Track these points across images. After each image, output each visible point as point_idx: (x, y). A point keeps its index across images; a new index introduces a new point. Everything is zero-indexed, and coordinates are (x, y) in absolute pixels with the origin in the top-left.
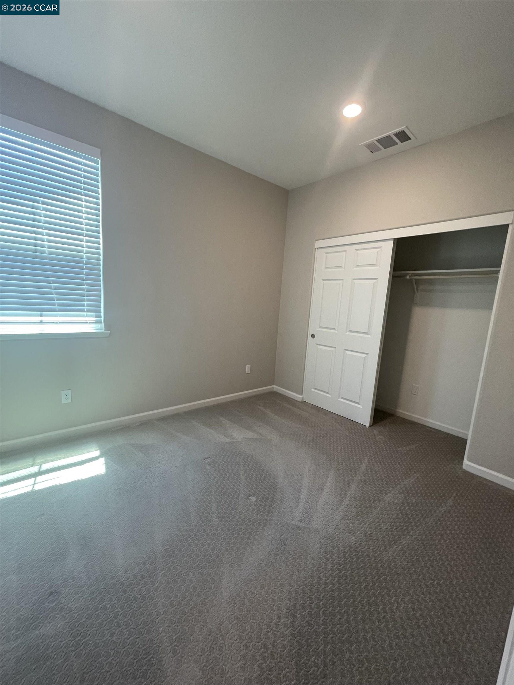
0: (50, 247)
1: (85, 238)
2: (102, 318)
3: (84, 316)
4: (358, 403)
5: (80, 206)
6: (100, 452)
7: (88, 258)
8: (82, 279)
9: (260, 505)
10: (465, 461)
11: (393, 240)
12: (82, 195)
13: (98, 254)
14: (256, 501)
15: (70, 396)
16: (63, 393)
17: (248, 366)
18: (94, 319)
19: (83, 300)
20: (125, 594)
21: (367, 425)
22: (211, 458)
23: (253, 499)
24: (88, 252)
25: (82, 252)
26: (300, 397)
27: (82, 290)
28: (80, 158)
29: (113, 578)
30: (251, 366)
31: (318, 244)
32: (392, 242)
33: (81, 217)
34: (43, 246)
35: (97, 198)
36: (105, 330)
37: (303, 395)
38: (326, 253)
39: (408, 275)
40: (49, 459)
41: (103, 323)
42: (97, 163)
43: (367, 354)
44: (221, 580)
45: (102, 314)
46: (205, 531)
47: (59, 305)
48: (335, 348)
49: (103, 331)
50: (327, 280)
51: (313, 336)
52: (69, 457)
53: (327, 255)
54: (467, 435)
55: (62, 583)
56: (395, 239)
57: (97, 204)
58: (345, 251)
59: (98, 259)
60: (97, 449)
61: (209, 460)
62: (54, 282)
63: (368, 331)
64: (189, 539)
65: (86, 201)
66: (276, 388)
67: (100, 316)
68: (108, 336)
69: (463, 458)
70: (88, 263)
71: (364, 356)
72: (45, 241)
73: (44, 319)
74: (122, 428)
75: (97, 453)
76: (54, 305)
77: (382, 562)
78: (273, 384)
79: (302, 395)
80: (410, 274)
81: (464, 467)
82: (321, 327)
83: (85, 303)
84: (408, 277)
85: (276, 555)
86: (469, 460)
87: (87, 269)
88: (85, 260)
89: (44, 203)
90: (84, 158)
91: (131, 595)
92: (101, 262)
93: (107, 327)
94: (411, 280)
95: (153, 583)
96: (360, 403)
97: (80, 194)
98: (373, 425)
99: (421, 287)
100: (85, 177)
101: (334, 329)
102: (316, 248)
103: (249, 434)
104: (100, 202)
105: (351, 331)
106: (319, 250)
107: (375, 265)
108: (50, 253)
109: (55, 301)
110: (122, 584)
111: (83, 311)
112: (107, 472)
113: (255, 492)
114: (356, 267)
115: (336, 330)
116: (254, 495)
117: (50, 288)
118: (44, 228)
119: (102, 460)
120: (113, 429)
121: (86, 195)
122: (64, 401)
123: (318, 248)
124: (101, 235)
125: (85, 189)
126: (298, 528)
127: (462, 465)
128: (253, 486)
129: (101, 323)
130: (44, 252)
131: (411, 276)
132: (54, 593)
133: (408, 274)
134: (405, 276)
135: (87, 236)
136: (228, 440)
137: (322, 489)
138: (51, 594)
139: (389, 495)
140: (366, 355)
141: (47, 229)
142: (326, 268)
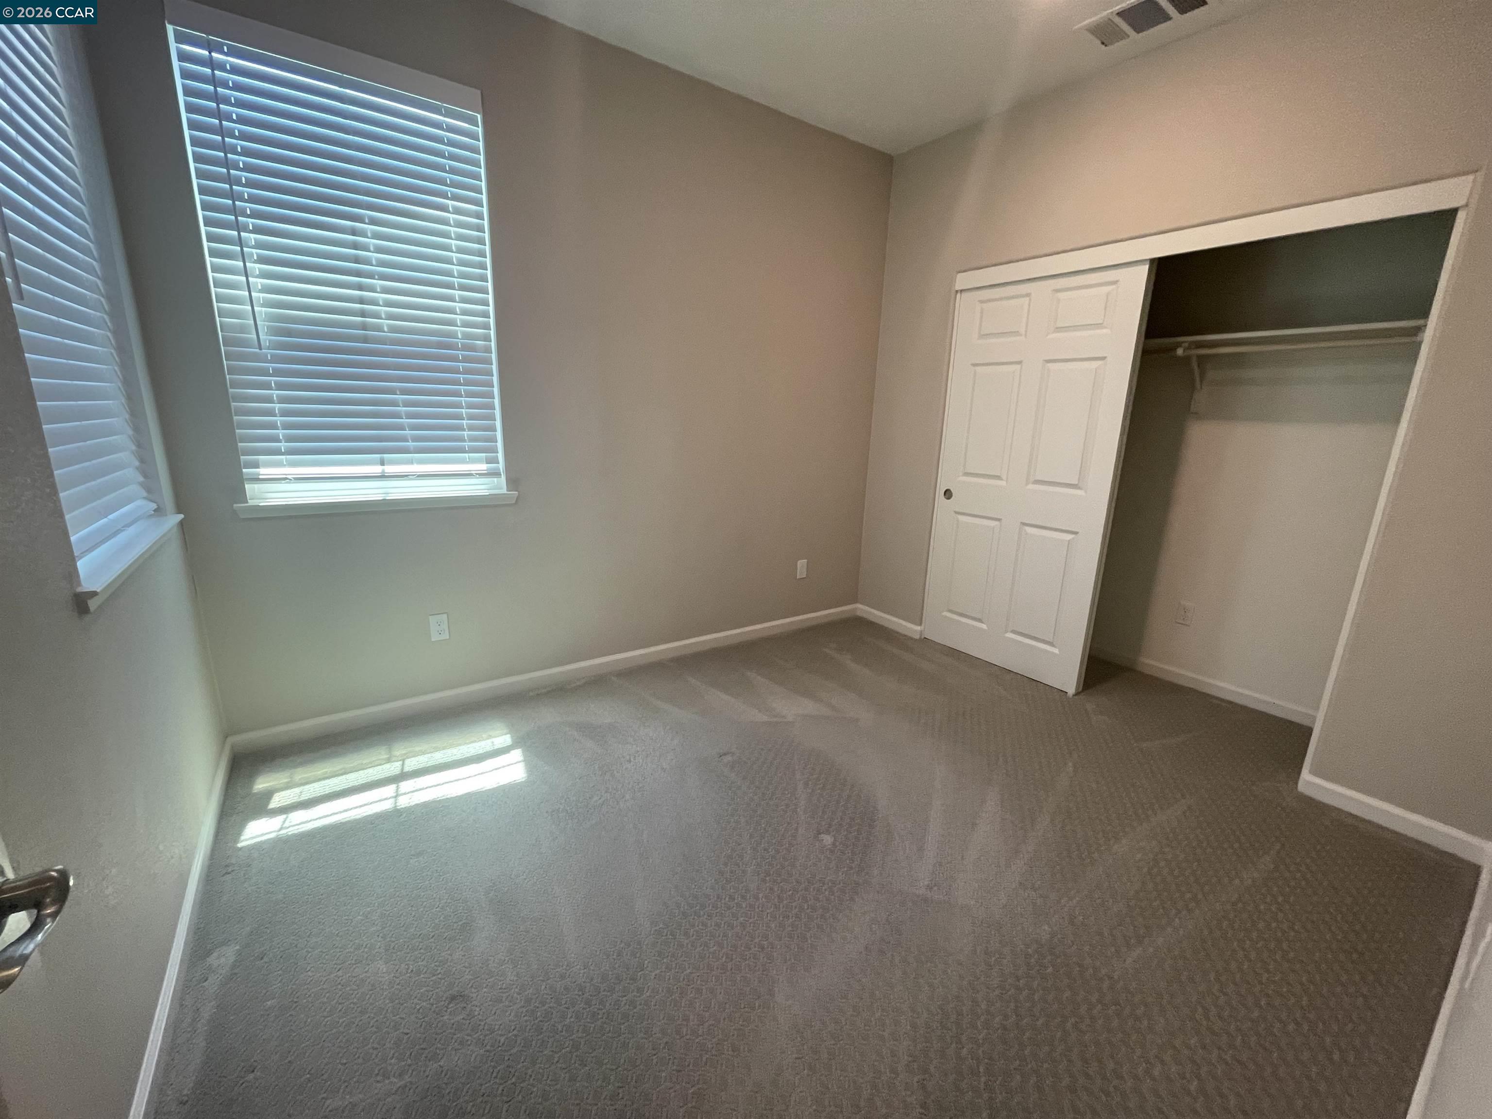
0: (391, 317)
1: (457, 293)
2: (501, 465)
3: (463, 461)
4: (1051, 644)
5: (445, 222)
6: (512, 737)
7: (466, 336)
8: (457, 383)
9: (843, 853)
10: (1306, 775)
11: (1148, 262)
12: (448, 198)
13: (487, 327)
14: (834, 844)
15: (445, 626)
16: (432, 620)
17: (802, 564)
18: (483, 467)
19: (460, 428)
20: (590, 1006)
21: (1071, 690)
22: (733, 754)
23: (828, 839)
24: (466, 324)
25: (452, 323)
26: (916, 631)
27: (458, 406)
28: (441, 114)
29: (562, 977)
30: (808, 562)
31: (963, 281)
32: (1146, 267)
33: (447, 248)
34: (377, 316)
35: (479, 203)
36: (507, 491)
37: (923, 625)
38: (982, 302)
39: (1181, 346)
40: (417, 749)
41: (502, 476)
42: (473, 121)
43: (1076, 533)
44: (771, 992)
45: (500, 456)
46: (732, 898)
47: (416, 439)
48: (999, 520)
49: (504, 491)
50: (983, 365)
51: (948, 494)
52: (451, 746)
53: (984, 305)
54: (1314, 718)
55: (470, 980)
56: (1152, 261)
57: (480, 216)
58: (1028, 295)
59: (487, 338)
60: (505, 731)
61: (729, 758)
62: (404, 392)
63: (1079, 482)
64: (702, 913)
65: (457, 211)
66: (863, 610)
67: (495, 461)
68: (514, 502)
69: (1301, 768)
70: (465, 348)
71: (1068, 539)
72: (381, 303)
73: (389, 469)
74: (549, 692)
75: (505, 740)
76: (404, 439)
77: (1111, 978)
78: (855, 600)
79: (920, 624)
80: (1186, 345)
81: (1301, 787)
82: (967, 474)
83: (465, 433)
84: (1180, 352)
85: (882, 952)
86: (1314, 772)
87: (466, 360)
88: (460, 342)
89: (373, 222)
90: (449, 114)
91: (602, 1009)
92: (493, 344)
93: (513, 482)
94: (1187, 359)
95: (640, 990)
96: (1054, 643)
97: (444, 195)
98: (1083, 690)
99: (1211, 374)
100: (452, 157)
101: (998, 478)
102: (957, 291)
103: (808, 706)
104: (485, 210)
105: (1037, 482)
106: (964, 295)
107: (1099, 326)
108: (393, 329)
109: (407, 432)
110: (582, 989)
111: (462, 450)
112: (528, 777)
113: (830, 826)
114: (1055, 332)
115: (1002, 480)
116: (828, 832)
117: (394, 404)
118: (376, 277)
119: (517, 754)
120: (531, 694)
121: (455, 198)
122: (435, 637)
123: (961, 291)
124: (490, 286)
125: (454, 185)
126: (926, 900)
127: (1297, 783)
128: (824, 812)
129: (496, 474)
130: (379, 328)
131: (1189, 348)
132: (458, 997)
133: (1179, 345)
134: (1174, 348)
135: (463, 288)
136: (765, 718)
137: (974, 825)
138: (453, 998)
139: (1124, 841)
140: (1073, 536)
141: (383, 277)
142: (982, 336)
